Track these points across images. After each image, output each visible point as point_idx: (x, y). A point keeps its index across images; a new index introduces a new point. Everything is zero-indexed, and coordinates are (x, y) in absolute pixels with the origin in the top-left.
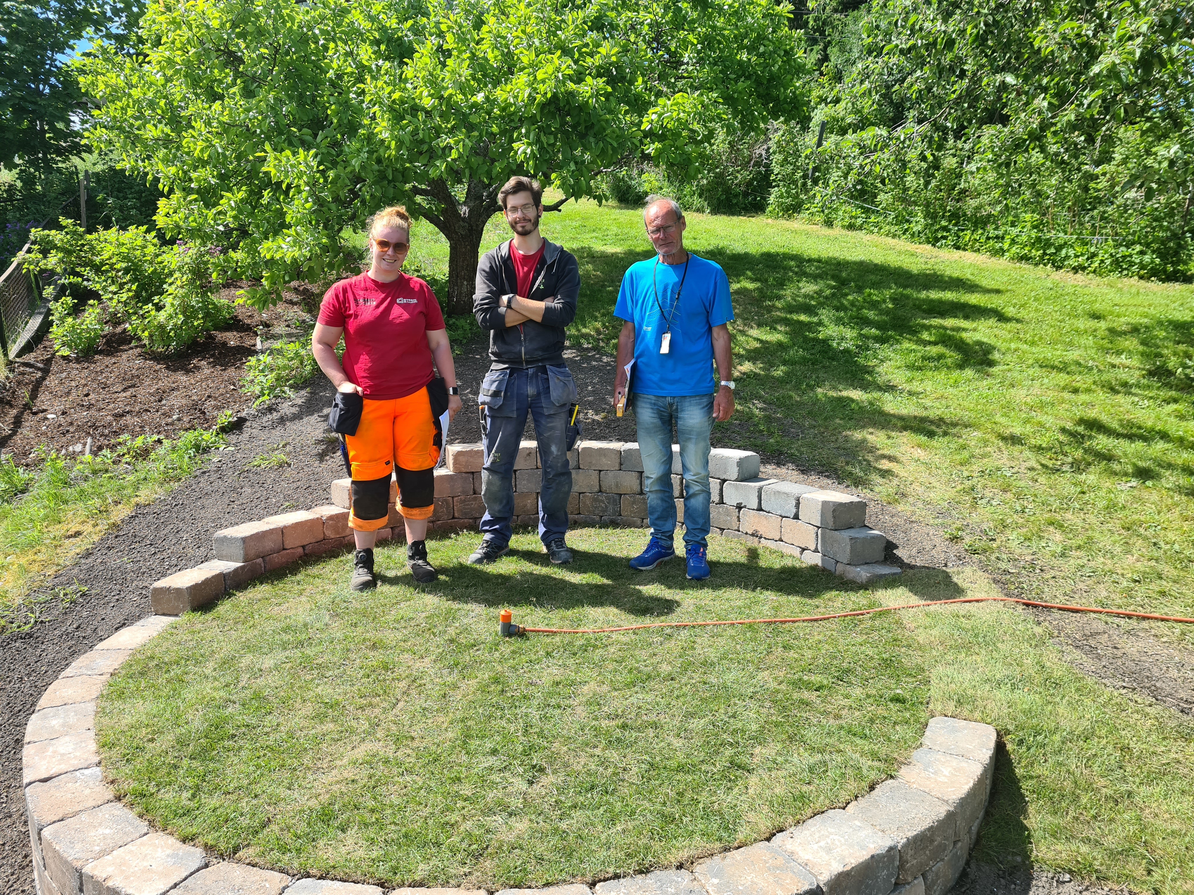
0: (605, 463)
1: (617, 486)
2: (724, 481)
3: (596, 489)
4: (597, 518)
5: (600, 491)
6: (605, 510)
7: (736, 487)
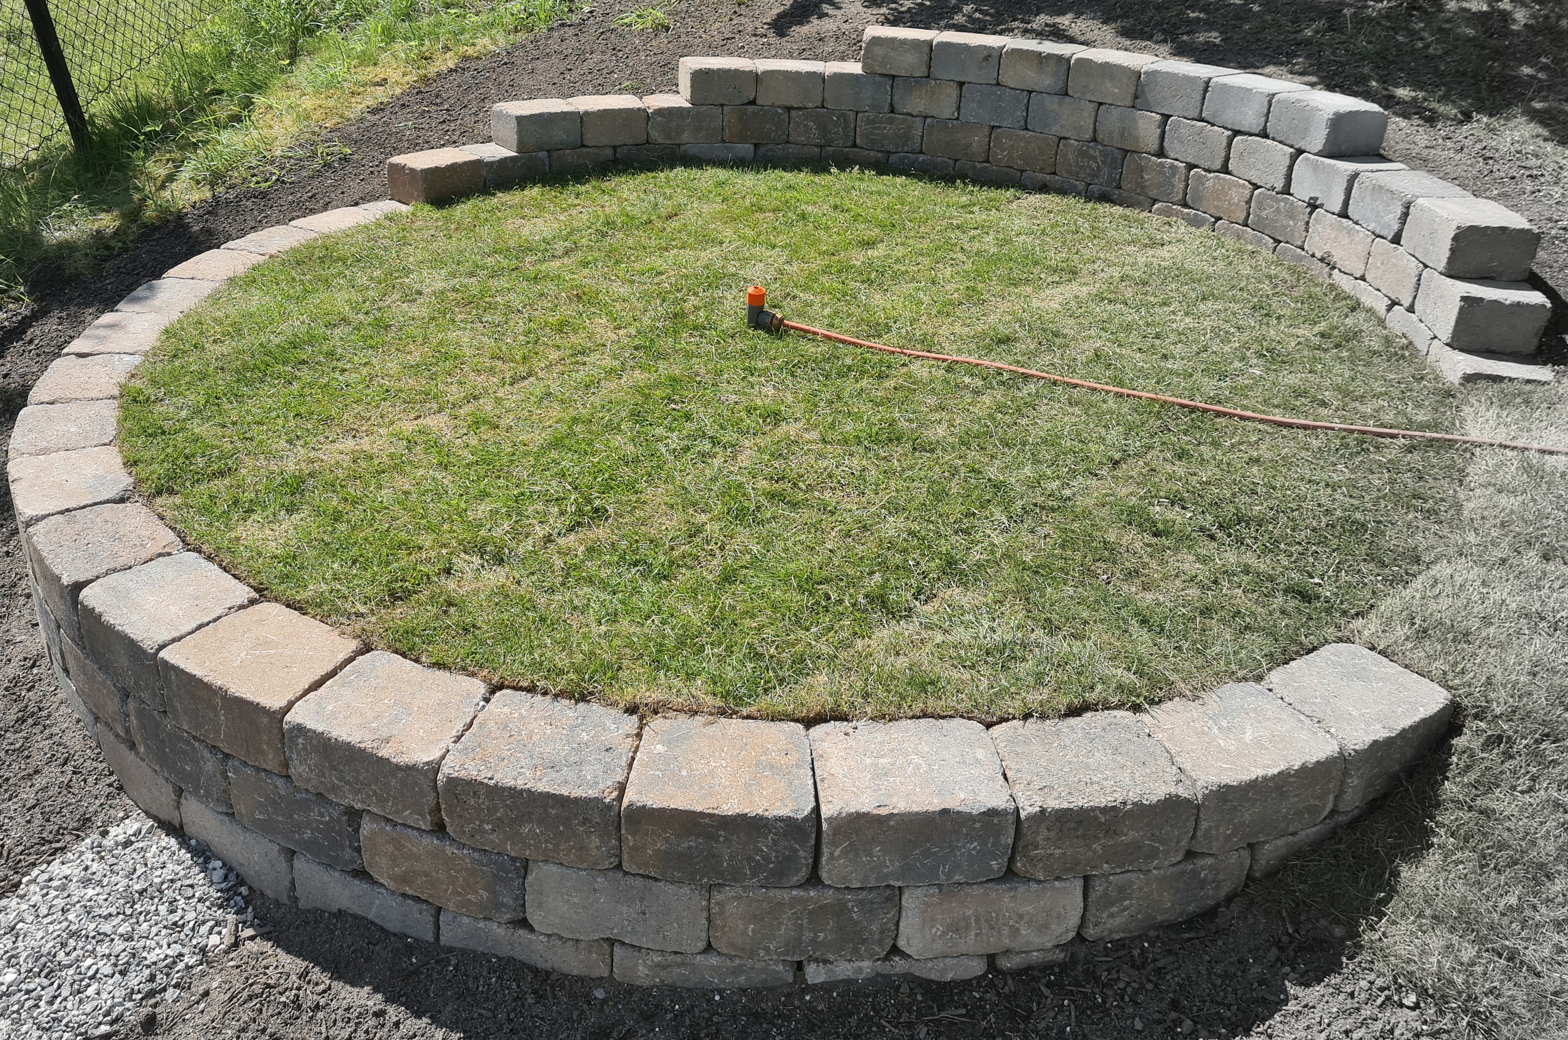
0: (1112, 91)
1: (1122, 135)
2: (1300, 152)
3: (1088, 135)
4: (1081, 186)
5: (1094, 140)
6: (1095, 175)
7: (1316, 167)
